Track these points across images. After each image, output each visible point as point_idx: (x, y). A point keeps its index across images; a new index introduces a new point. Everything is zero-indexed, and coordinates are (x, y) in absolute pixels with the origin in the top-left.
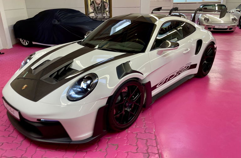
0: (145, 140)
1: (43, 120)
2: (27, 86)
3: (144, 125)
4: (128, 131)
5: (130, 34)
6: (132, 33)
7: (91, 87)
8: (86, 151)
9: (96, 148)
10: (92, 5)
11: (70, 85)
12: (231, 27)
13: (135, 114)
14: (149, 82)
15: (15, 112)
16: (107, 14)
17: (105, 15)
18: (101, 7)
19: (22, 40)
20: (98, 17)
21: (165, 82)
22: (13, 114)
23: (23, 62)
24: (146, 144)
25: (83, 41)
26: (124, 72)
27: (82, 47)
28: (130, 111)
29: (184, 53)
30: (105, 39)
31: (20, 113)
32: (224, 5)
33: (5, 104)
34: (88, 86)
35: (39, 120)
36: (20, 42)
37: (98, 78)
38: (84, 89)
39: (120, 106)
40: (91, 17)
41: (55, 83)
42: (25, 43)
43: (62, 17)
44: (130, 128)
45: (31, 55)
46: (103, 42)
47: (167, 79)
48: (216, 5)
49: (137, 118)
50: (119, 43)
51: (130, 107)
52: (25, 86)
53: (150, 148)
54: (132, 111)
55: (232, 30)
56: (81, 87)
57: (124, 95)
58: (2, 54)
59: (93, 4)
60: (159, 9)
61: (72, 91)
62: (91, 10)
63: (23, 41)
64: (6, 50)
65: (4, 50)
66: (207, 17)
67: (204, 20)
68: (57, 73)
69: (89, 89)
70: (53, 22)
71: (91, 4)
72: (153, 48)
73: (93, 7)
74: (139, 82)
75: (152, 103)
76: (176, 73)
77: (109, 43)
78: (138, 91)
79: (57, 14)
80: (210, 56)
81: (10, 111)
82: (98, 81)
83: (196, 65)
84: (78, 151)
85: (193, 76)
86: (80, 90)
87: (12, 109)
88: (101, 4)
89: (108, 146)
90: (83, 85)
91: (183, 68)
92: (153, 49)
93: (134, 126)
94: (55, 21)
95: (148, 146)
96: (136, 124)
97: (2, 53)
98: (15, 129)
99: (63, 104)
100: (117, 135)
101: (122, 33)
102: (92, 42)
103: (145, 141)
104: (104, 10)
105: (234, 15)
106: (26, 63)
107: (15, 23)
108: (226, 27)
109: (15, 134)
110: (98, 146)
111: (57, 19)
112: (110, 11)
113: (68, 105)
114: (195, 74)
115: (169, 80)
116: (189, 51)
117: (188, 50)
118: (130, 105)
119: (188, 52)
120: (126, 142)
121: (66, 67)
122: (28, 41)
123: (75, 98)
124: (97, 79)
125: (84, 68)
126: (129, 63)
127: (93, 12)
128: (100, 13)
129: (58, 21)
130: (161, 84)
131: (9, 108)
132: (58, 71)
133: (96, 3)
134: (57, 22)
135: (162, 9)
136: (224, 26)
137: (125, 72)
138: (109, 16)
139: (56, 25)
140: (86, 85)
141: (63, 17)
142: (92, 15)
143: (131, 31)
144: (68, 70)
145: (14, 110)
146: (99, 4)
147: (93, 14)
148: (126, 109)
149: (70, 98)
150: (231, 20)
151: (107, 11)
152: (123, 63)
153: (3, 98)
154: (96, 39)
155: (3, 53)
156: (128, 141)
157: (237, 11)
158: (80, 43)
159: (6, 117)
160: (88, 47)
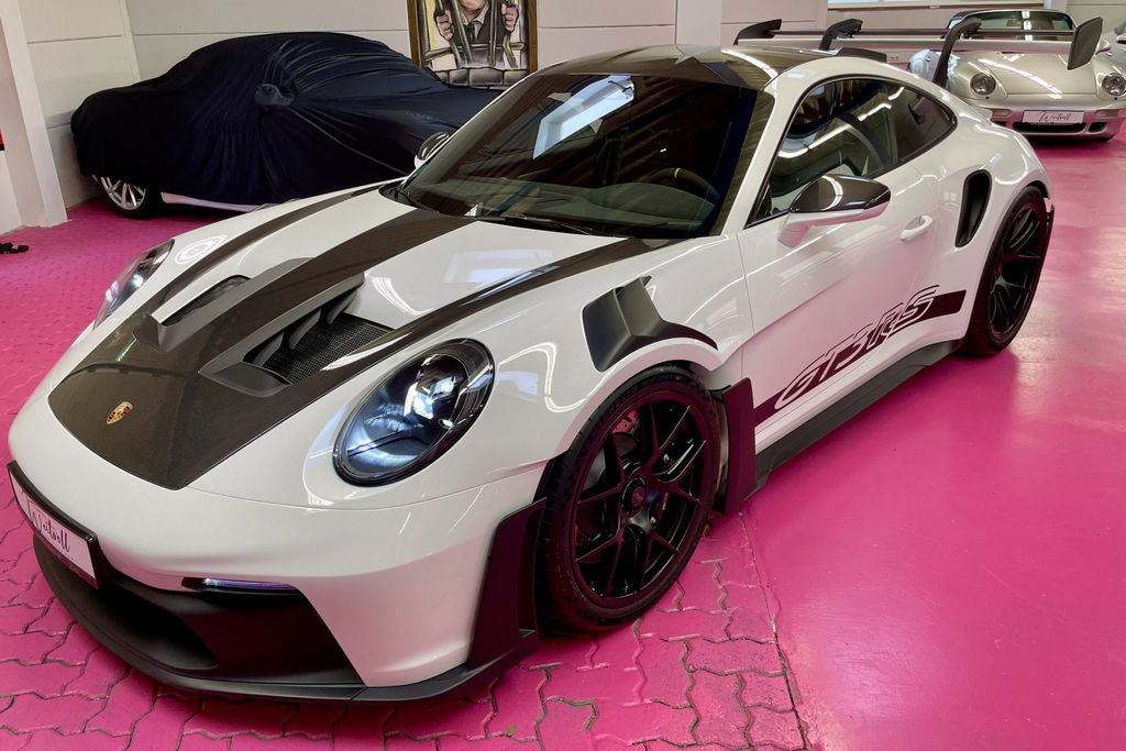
0: (734, 679)
1: (216, 582)
2: (131, 406)
3: (721, 598)
4: (643, 631)
5: (632, 149)
6: (643, 143)
7: (460, 411)
8: (437, 739)
9: (488, 723)
10: (444, 18)
11: (350, 404)
12: (1100, 118)
13: (675, 543)
14: (746, 385)
15: (72, 538)
16: (512, 61)
17: (507, 66)
18: (485, 27)
19: (113, 184)
20: (472, 73)
21: (815, 382)
22: (64, 552)
23: (115, 286)
24: (740, 697)
25: (409, 182)
26: (623, 331)
27: (402, 209)
28: (652, 532)
29: (903, 240)
30: (514, 172)
31: (95, 548)
32: (1060, 16)
33: (23, 498)
34: (445, 407)
35: (194, 582)
36: (104, 194)
37: (492, 363)
38: (421, 419)
39: (604, 506)
40: (440, 75)
41: (272, 390)
42: (129, 198)
43: (300, 69)
44: (653, 617)
45: (153, 254)
46: (506, 188)
47: (823, 367)
48: (1026, 14)
49: (684, 566)
50: (587, 191)
51: (652, 510)
52: (121, 409)
53: (758, 720)
54: (661, 528)
55: (1104, 130)
56: (407, 411)
57: (621, 451)
58: (15, 251)
59: (448, 12)
60: (767, 29)
61: (364, 431)
62: (437, 39)
63: (119, 190)
64: (37, 231)
65: (27, 230)
66: (987, 73)
67: (972, 85)
68: (281, 338)
69: (448, 423)
70: (259, 94)
71: (438, 13)
72: (761, 212)
73: (447, 25)
74: (698, 385)
75: (755, 486)
76: (866, 339)
77: (536, 191)
78: (693, 431)
79: (278, 57)
80: (1022, 252)
81: (45, 533)
82: (493, 379)
83: (960, 296)
84: (395, 737)
85: (944, 352)
86: (401, 427)
87: (57, 527)
88: (485, 10)
89: (546, 711)
90: (419, 402)
91: (897, 310)
92: (758, 218)
93: (669, 607)
94: (269, 93)
95: (748, 712)
96: (679, 594)
97: (15, 247)
98: (75, 622)
99: (313, 499)
100: (589, 654)
101: (597, 144)
102: (450, 188)
103: (732, 686)
104: (500, 42)
105: (1111, 61)
106: (127, 291)
107: (75, 104)
108: (1077, 119)
109: (76, 652)
110: (496, 709)
111: (277, 84)
112: (527, 44)
113: (339, 506)
114: (955, 343)
115: (832, 372)
116: (928, 227)
117: (920, 221)
118: (651, 498)
119: (923, 234)
120: (635, 689)
121: (327, 308)
122: (140, 191)
123: (377, 467)
124: (489, 367)
125: (417, 314)
126: (648, 287)
127: (450, 51)
128: (480, 53)
129: (283, 90)
130: (797, 390)
131: (41, 518)
132: (289, 331)
133: (463, 8)
134: (277, 98)
135: (782, 29)
136: (1065, 114)
137: (627, 336)
138: (525, 67)
139: (273, 109)
140: (430, 401)
141: (308, 71)
142: (444, 64)
143: (637, 132)
144: (339, 326)
145: (65, 530)
146: (477, 12)
147: (450, 57)
148: (633, 521)
149: (351, 471)
150: (1099, 85)
151: (513, 46)
152: (618, 290)
153: (14, 469)
154: (471, 174)
155: (23, 249)
156: (646, 680)
157: (1120, 42)
158: (392, 192)
159: (31, 563)
160: (436, 209)
